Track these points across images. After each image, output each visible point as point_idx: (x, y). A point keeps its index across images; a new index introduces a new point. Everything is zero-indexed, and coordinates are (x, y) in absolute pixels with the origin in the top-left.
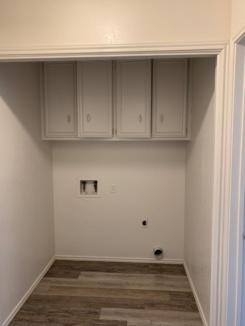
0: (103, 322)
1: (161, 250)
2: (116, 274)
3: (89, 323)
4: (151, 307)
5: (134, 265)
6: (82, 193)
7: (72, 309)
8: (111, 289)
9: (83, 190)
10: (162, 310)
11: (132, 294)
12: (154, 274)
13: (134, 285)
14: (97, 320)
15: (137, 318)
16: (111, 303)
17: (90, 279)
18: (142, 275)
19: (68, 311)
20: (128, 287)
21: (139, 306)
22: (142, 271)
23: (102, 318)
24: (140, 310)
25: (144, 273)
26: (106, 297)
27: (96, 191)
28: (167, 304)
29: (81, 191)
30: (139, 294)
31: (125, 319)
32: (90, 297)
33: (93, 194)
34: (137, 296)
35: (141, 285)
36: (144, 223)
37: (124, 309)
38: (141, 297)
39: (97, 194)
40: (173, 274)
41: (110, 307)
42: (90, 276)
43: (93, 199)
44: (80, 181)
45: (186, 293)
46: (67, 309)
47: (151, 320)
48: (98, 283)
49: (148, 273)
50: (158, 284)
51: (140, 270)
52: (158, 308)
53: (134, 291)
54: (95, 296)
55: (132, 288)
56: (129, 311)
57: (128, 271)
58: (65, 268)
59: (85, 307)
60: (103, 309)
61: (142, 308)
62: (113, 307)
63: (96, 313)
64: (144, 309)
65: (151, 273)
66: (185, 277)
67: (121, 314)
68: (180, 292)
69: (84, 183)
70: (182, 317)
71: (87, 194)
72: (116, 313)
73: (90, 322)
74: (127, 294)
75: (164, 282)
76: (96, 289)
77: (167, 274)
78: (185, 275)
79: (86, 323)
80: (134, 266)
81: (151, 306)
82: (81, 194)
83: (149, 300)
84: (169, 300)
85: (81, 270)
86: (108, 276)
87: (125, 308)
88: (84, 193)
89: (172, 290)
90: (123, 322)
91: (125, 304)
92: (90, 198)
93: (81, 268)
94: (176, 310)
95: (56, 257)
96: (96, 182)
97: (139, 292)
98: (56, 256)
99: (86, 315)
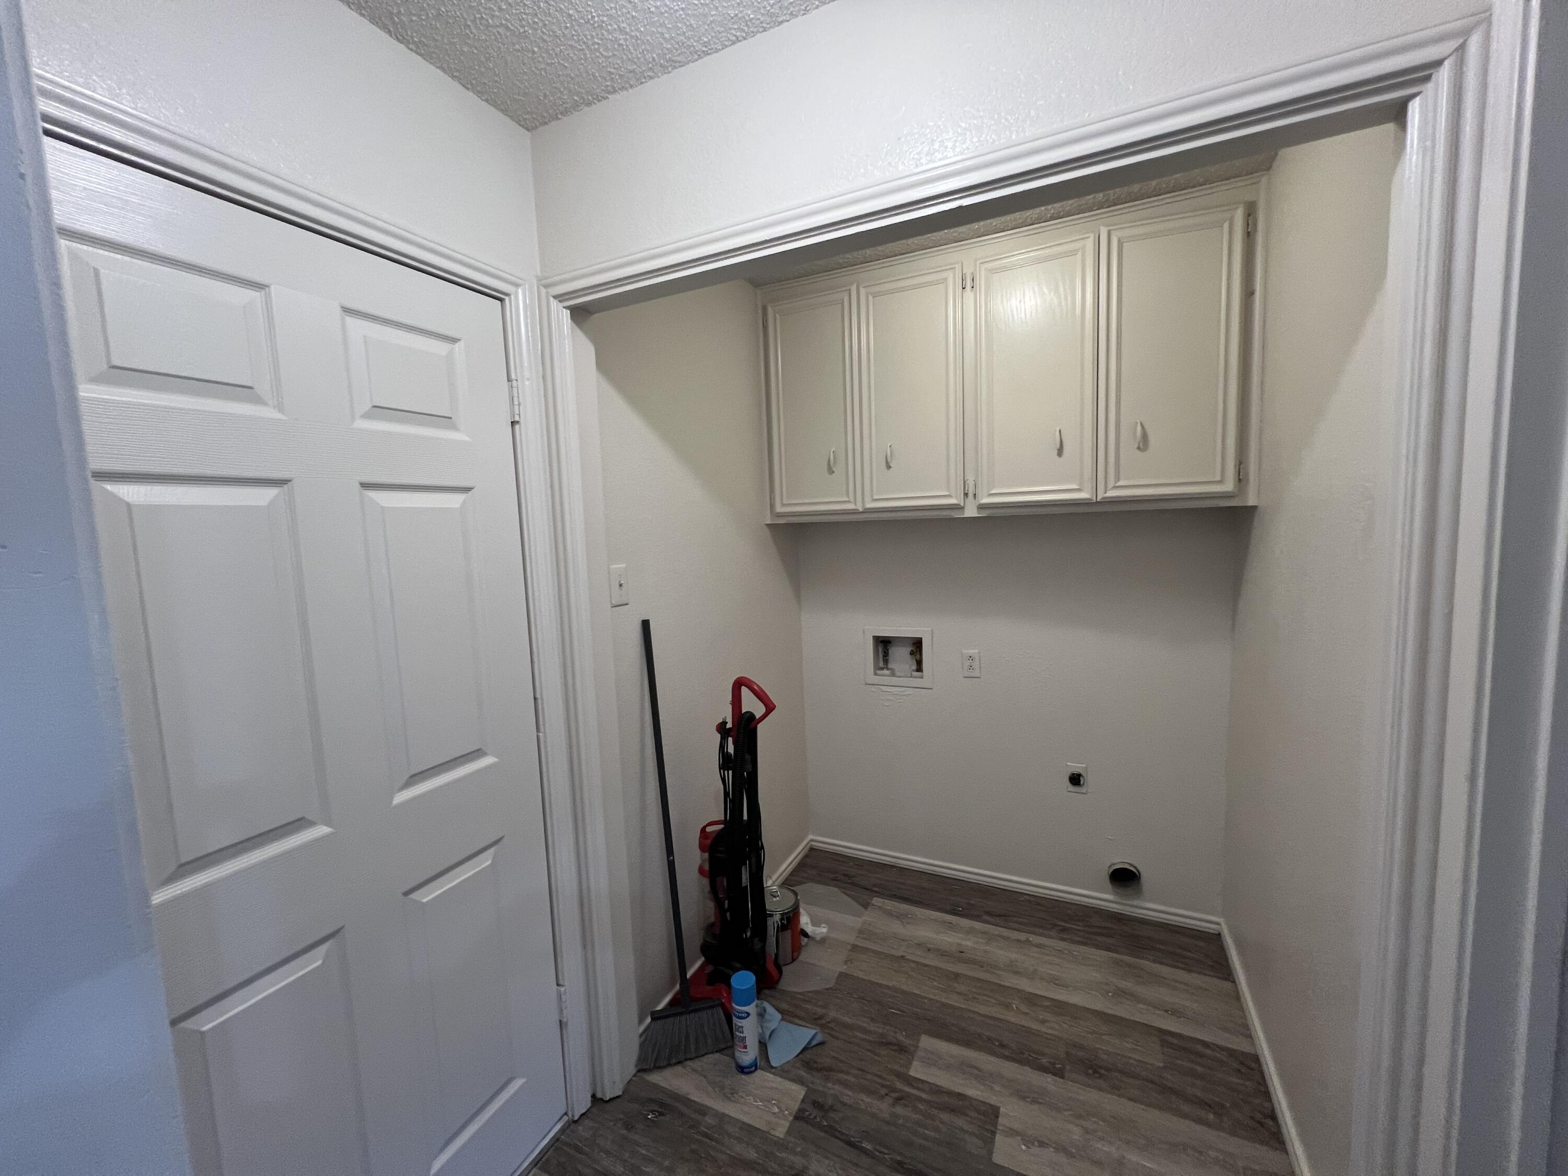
0: (918, 1089)
1: (1137, 873)
2: (978, 925)
3: (876, 1079)
4: (1087, 1074)
5: (1039, 904)
6: (879, 672)
7: (833, 1014)
8: (957, 976)
9: (881, 664)
10: (1130, 1099)
11: (1024, 1008)
12: (1108, 949)
13: (1032, 975)
14: (899, 1075)
15: (1035, 1107)
16: (953, 1025)
17: (896, 927)
18: (1062, 944)
19: (821, 1018)
20: (1011, 981)
21: (1044, 1061)
22: (1064, 930)
23: (917, 1071)
24: (1050, 1078)
25: (1073, 942)
26: (937, 998)
27: (919, 668)
28: (1152, 1082)
29: (877, 668)
30: (1048, 1016)
31: (993, 1100)
32: (888, 987)
33: (911, 677)
34: (1043, 1022)
35: (1055, 981)
36: (1075, 780)
37: (992, 1059)
38: (1054, 1027)
39: (922, 677)
40: (1182, 966)
41: (949, 1039)
42: (901, 917)
43: (909, 691)
44: (874, 637)
45: (1232, 1053)
46: (820, 1011)
47: (1087, 1131)
48: (919, 945)
49: (1085, 944)
50: (1121, 993)
51: (1058, 926)
52: (1115, 1089)
53: (1032, 1000)
54: (904, 987)
55: (1025, 985)
56: (1010, 1069)
57: (1016, 922)
58: (831, 876)
59: (872, 1020)
60: (926, 1042)
61: (1059, 1073)
62: (957, 1041)
63: (902, 1049)
64: (1063, 1077)
65: (1098, 947)
66: (1227, 985)
67: (980, 1076)
68: (1205, 1044)
69: (884, 644)
70: (1212, 1153)
71: (893, 674)
72: (965, 1068)
73: (880, 1077)
74: (1008, 1006)
75: (1141, 990)
76: (913, 965)
77: (1154, 961)
78: (1225, 979)
79: (869, 1077)
80: (1040, 907)
81: (1090, 1071)
82: (875, 674)
83: (1081, 1047)
84: (1161, 1065)
85: (876, 892)
86: (951, 926)
87: (993, 1054)
88: (886, 672)
89: (1172, 1029)
90: (983, 1108)
91: (998, 1040)
92: (903, 689)
93: (875, 885)
94: (1185, 1116)
95: (812, 840)
96: (917, 644)
97: (1047, 1007)
98: (811, 837)
99: (870, 1048)
